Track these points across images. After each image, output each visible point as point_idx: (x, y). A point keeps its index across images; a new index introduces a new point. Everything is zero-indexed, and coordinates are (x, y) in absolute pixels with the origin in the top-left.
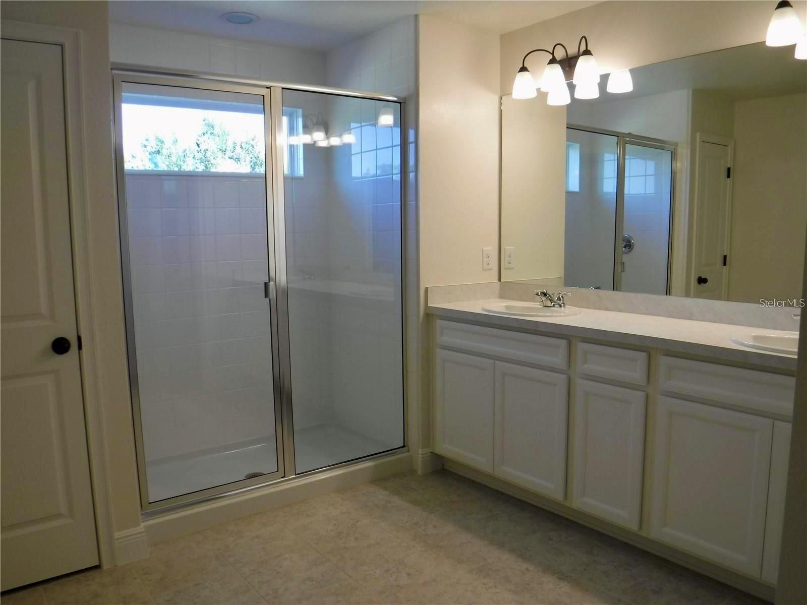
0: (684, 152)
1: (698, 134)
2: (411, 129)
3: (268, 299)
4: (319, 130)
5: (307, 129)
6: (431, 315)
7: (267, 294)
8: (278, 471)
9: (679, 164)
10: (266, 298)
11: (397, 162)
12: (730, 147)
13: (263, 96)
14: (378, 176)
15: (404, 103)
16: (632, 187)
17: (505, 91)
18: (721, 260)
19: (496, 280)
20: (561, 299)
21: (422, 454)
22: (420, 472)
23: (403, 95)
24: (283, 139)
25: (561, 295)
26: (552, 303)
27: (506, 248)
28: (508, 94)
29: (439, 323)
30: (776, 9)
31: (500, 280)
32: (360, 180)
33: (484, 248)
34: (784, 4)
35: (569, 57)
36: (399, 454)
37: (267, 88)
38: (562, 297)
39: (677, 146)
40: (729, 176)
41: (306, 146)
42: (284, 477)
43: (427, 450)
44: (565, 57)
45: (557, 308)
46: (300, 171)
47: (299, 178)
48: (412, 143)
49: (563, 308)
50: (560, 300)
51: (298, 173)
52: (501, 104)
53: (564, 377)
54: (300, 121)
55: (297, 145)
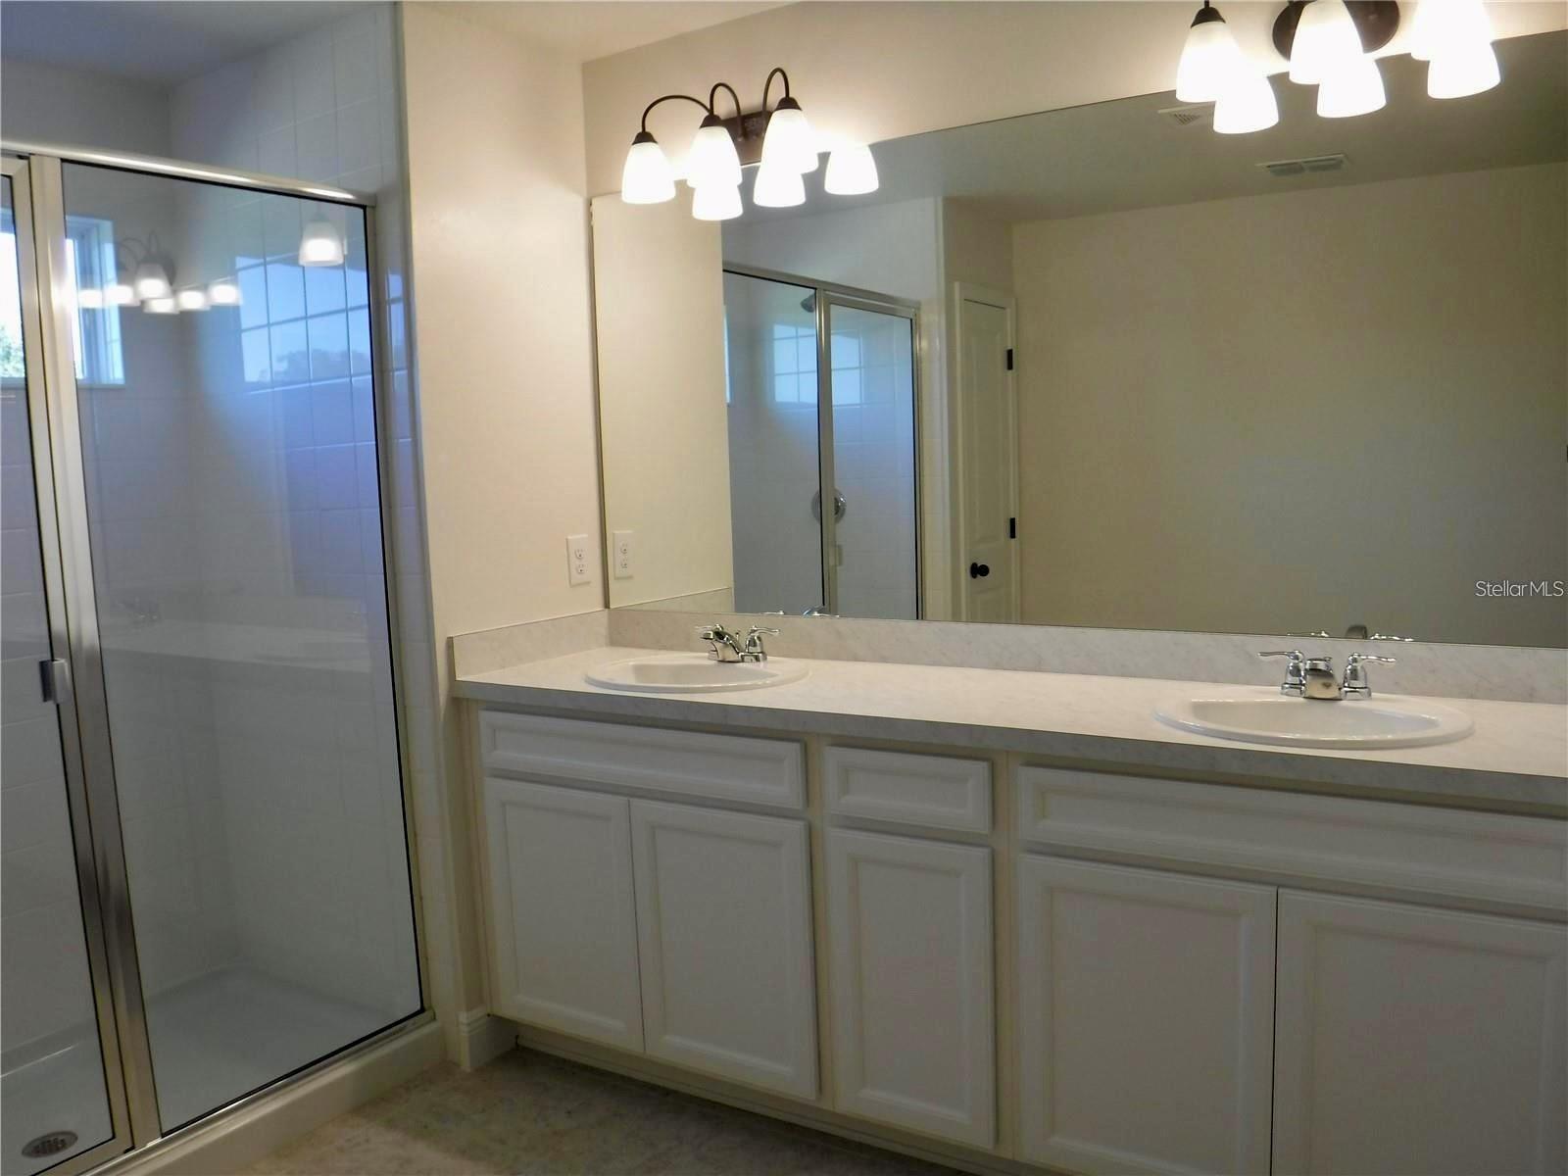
0: (933, 320)
1: (957, 285)
2: (393, 273)
3: (51, 705)
4: (152, 275)
5: (126, 272)
6: (465, 702)
7: (47, 690)
8: (114, 1137)
9: (924, 344)
10: (45, 700)
11: (362, 344)
12: (1008, 310)
13: (10, 177)
14: (315, 380)
15: (374, 207)
16: (846, 391)
17: (599, 184)
18: (1005, 528)
19: (599, 607)
20: (757, 641)
21: (469, 1025)
22: (466, 1065)
23: (369, 187)
24: (68, 297)
25: (756, 634)
26: (738, 653)
27: (616, 532)
28: (611, 193)
29: (486, 718)
30: (1193, 25)
31: (607, 605)
32: (269, 390)
33: (569, 537)
34: (1208, 15)
35: (743, 113)
36: (412, 1031)
37: (21, 157)
38: (759, 638)
39: (919, 309)
40: (1010, 367)
41: (124, 311)
42: (133, 1148)
43: (479, 1012)
44: (736, 115)
45: (749, 665)
46: (115, 371)
47: (113, 390)
48: (394, 301)
49: (762, 664)
50: (755, 645)
51: (108, 377)
52: (590, 215)
53: (798, 826)
54: (109, 251)
55: (103, 310)
